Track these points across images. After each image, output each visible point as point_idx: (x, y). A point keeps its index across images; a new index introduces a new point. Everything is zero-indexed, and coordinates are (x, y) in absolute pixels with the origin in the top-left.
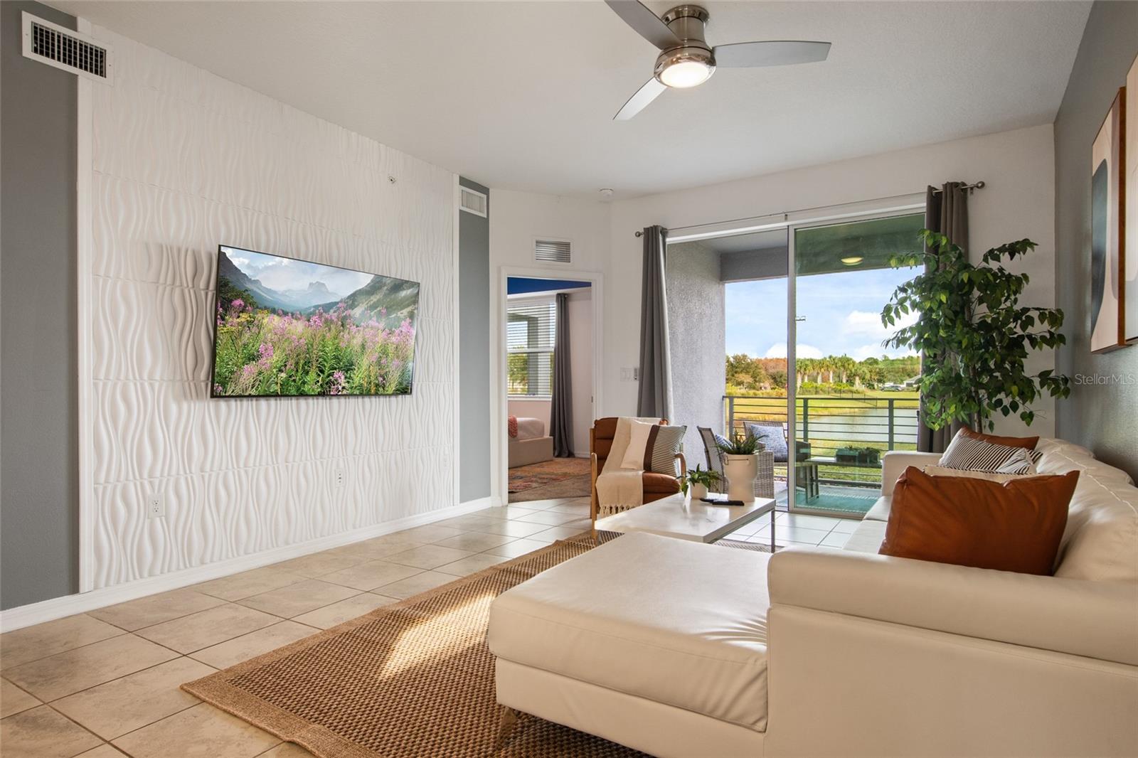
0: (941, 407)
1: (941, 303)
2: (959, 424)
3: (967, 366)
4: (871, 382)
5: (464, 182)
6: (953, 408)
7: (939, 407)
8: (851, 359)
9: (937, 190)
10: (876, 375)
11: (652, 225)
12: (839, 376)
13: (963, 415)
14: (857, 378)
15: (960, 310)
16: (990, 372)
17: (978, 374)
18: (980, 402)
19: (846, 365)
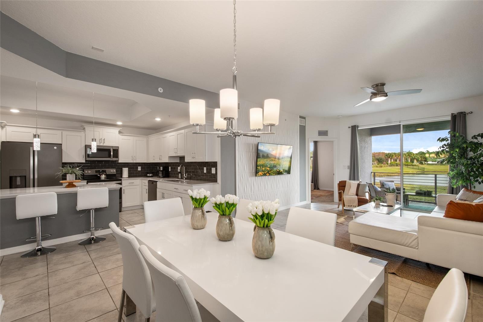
0: (457, 181)
1: (456, 151)
2: (463, 187)
3: (466, 170)
4: (421, 162)
5: (301, 117)
6: (461, 182)
7: (456, 181)
8: (412, 153)
9: (454, 114)
10: (424, 159)
11: (354, 125)
12: (406, 159)
13: (464, 184)
14: (415, 160)
15: (463, 154)
16: (474, 172)
17: (470, 172)
18: (470, 180)
19: (410, 155)
